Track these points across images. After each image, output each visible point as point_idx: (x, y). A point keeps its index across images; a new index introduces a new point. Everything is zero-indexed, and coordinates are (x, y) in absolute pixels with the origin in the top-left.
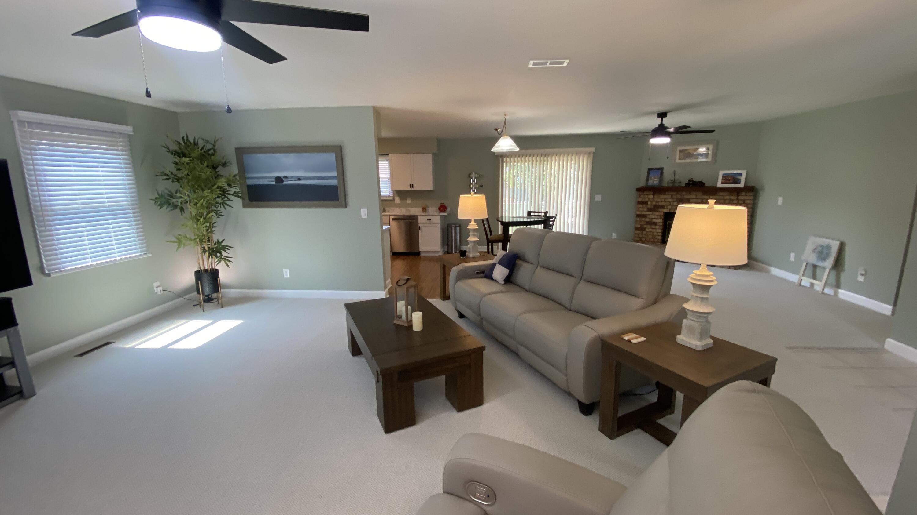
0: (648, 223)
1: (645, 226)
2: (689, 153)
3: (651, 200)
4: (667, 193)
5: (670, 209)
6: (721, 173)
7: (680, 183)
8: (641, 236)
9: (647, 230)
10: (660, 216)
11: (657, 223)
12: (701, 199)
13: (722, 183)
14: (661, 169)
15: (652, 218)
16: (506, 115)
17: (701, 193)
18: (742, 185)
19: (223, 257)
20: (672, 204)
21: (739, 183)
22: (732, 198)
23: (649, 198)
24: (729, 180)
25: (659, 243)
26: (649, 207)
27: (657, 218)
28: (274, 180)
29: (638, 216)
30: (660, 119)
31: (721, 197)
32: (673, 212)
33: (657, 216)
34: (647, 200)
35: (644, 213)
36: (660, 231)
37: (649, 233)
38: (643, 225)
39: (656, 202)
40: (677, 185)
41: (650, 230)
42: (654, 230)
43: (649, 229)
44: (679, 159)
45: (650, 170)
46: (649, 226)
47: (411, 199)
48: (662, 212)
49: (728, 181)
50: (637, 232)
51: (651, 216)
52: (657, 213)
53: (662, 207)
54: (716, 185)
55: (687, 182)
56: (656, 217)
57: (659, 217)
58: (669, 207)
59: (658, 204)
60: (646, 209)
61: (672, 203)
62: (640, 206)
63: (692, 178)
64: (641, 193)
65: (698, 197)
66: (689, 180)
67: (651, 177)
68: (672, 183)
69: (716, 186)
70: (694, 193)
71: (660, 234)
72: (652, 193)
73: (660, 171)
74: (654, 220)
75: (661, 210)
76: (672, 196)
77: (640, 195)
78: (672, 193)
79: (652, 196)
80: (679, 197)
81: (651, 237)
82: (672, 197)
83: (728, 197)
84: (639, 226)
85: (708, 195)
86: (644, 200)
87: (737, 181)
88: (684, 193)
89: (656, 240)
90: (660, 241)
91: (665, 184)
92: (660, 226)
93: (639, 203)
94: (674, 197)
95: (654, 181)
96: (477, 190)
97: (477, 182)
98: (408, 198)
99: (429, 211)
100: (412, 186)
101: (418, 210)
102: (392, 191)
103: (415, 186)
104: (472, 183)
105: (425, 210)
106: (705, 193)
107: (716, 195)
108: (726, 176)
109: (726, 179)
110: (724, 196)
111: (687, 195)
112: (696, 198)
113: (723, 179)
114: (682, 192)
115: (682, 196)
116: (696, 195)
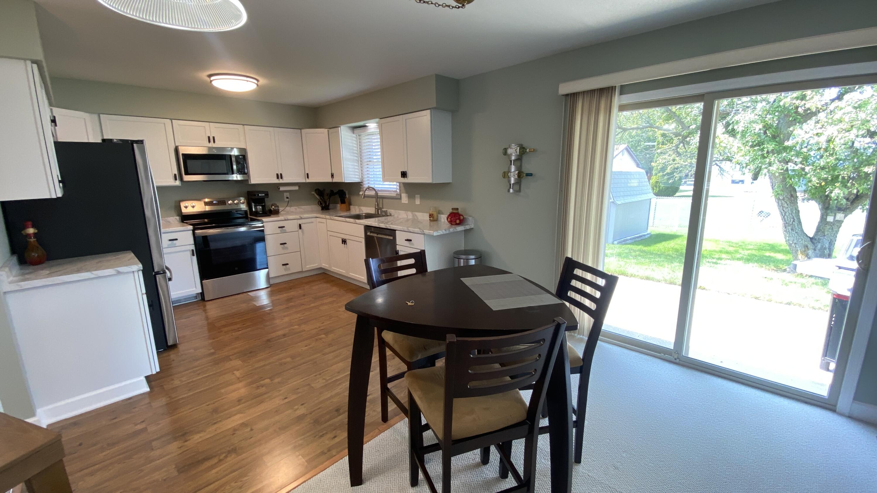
47: (421, 199)
96: (519, 182)
97: (521, 166)
98: (416, 196)
99: (443, 220)
100: (404, 174)
101: (426, 217)
102: (398, 184)
103: (409, 174)
104: (509, 169)
105: (434, 219)
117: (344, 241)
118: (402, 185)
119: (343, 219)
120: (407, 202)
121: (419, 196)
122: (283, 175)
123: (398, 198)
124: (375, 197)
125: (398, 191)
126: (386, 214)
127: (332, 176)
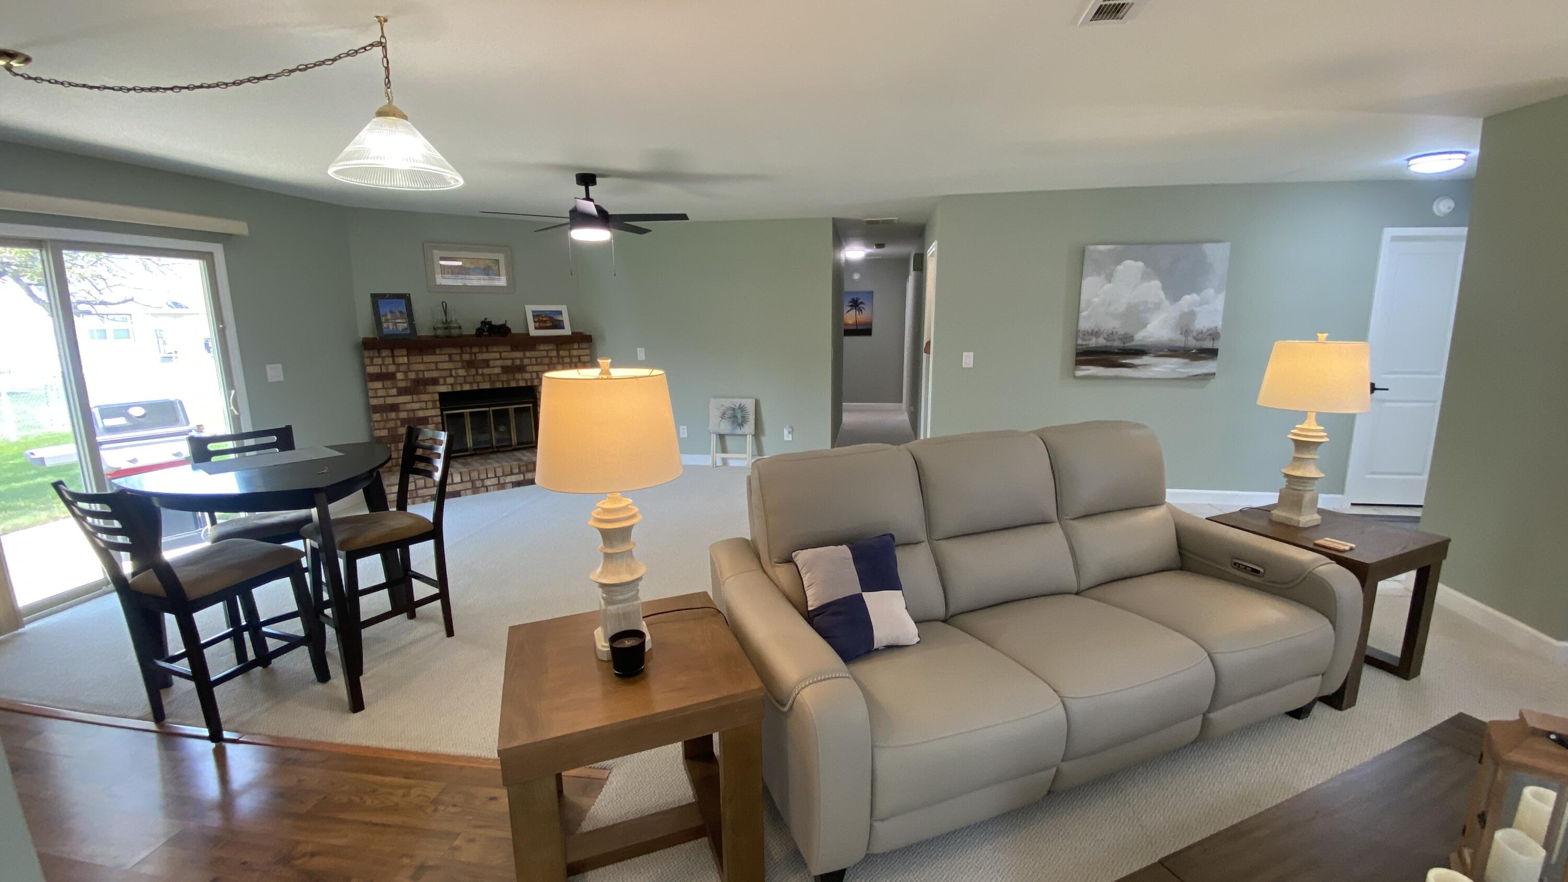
0: (407, 423)
1: (401, 431)
3: (403, 368)
4: (438, 351)
5: (452, 385)
6: (530, 309)
7: (460, 328)
10: (434, 401)
11: (430, 419)
12: (509, 359)
13: (536, 328)
14: (405, 298)
15: (414, 410)
17: (509, 348)
18: (567, 331)
21: (562, 327)
22: (562, 353)
23: (398, 365)
24: (545, 322)
26: (402, 384)
27: (427, 409)
29: (376, 409)
31: (545, 353)
32: (459, 389)
33: (426, 404)
34: (392, 369)
35: (390, 401)
38: (396, 428)
39: (417, 372)
40: (454, 332)
45: (375, 297)
48: (436, 393)
49: (544, 325)
51: (409, 406)
52: (424, 397)
53: (435, 381)
54: (527, 332)
55: (478, 326)
56: (423, 405)
57: (430, 405)
58: (450, 380)
59: (421, 376)
60: (394, 392)
61: (454, 373)
62: (377, 385)
63: (486, 317)
64: (371, 354)
65: (504, 355)
66: (482, 323)
67: (386, 315)
68: (440, 329)
69: (528, 334)
70: (495, 349)
73: (402, 302)
74: (420, 414)
75: (430, 388)
76: (450, 355)
77: (372, 358)
78: (448, 351)
79: (405, 360)
80: (466, 357)
82: (451, 360)
85: (520, 351)
86: (383, 371)
87: (558, 325)
88: (475, 350)
91: (424, 330)
93: (372, 377)
95: (396, 325)
106: (515, 348)
107: (534, 349)
108: (538, 316)
109: (540, 321)
110: (547, 351)
111: (481, 352)
112: (501, 358)
113: (536, 320)
114: (471, 347)
115: (473, 356)
116: (500, 353)
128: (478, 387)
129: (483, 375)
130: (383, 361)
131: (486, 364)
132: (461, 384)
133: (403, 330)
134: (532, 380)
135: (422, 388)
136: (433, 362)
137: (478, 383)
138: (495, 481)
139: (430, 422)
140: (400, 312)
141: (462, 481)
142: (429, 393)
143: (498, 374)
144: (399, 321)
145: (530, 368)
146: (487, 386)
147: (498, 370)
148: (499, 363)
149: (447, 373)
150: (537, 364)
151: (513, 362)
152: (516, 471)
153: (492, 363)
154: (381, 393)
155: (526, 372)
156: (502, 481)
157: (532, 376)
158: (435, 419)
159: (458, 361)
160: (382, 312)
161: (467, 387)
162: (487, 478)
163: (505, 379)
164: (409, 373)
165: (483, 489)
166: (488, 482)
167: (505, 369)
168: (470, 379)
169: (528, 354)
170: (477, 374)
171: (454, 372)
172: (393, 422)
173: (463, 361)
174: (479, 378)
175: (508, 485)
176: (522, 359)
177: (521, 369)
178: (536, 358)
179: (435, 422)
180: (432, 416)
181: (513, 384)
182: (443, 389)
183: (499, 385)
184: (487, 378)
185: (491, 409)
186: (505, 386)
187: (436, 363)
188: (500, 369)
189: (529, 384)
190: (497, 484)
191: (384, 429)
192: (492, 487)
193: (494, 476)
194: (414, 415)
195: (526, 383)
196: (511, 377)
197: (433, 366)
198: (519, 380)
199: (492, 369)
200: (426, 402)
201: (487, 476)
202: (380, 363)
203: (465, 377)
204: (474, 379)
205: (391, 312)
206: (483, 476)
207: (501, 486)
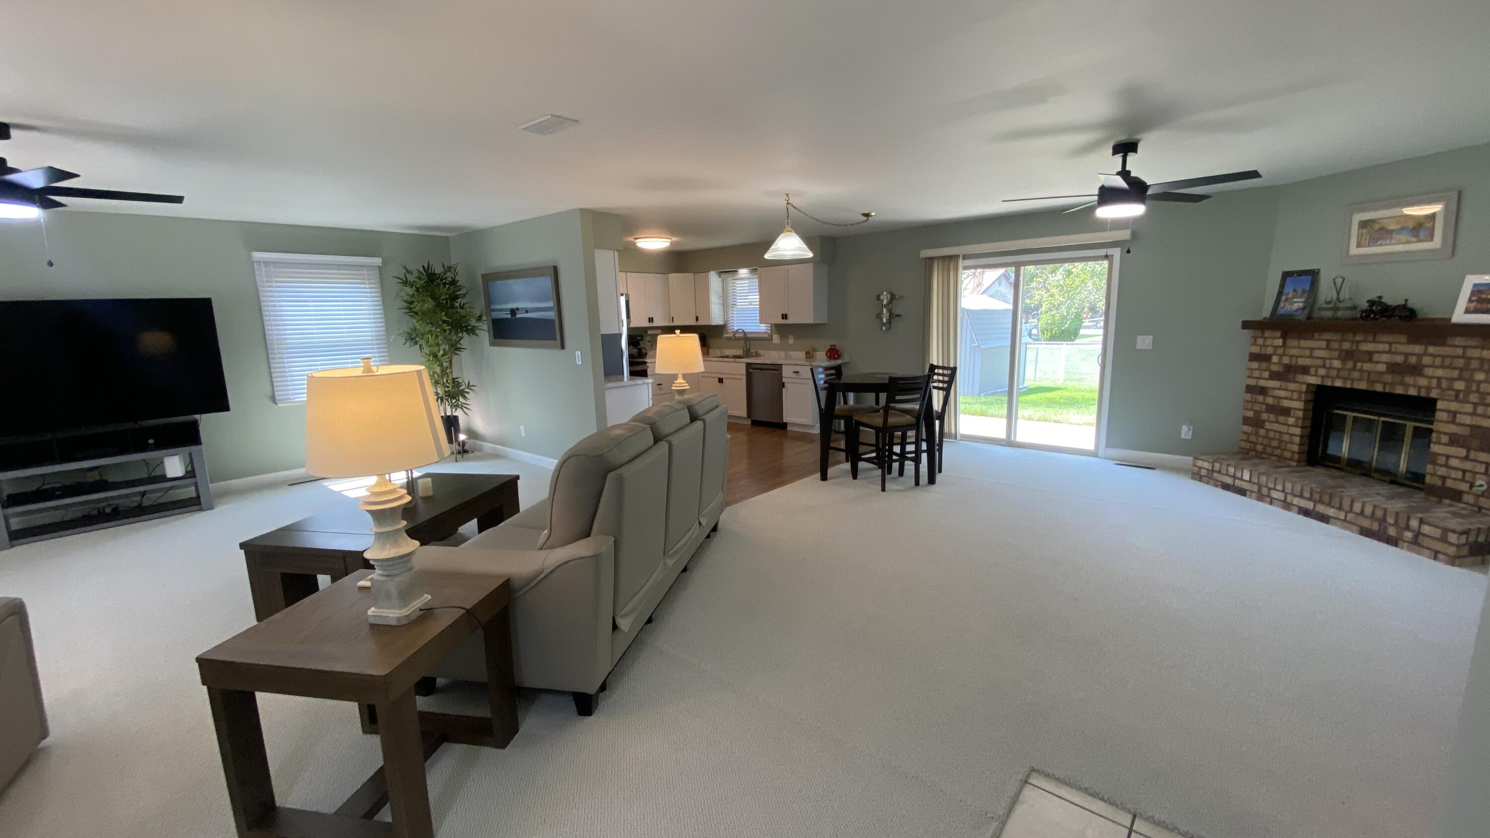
0: (1271, 409)
1: (1265, 416)
2: (1382, 229)
3: (1280, 351)
4: (1316, 336)
5: (1323, 377)
6: (1471, 281)
7: (1350, 308)
8: (1253, 439)
9: (1268, 425)
10: (1301, 392)
11: (1292, 411)
12: (1402, 354)
13: (1467, 311)
14: (1313, 274)
15: (1280, 398)
16: (787, 195)
17: (1403, 338)
19: (460, 403)
20: (1328, 365)
23: (1275, 347)
24: (1489, 301)
25: (1294, 464)
26: (1275, 368)
27: (1292, 399)
28: (509, 312)
29: (1249, 389)
30: (1119, 158)
31: (1459, 351)
32: (1330, 384)
33: (1292, 394)
34: (1270, 350)
35: (1262, 383)
36: (1298, 431)
37: (1271, 434)
38: (1260, 413)
39: (1291, 356)
40: (1342, 313)
41: (1276, 427)
42: (1284, 429)
43: (1272, 425)
44: (1359, 245)
45: (1286, 275)
46: (1272, 417)
47: (795, 338)
48: (1304, 383)
49: (1484, 306)
50: (1246, 428)
51: (1276, 393)
52: (1292, 386)
53: (1305, 370)
54: (1447, 316)
55: (1365, 306)
56: (1288, 394)
57: (1295, 396)
58: (1322, 372)
59: (1294, 362)
60: (1266, 374)
62: (1255, 365)
63: (1380, 295)
64: (1258, 333)
65: (1397, 347)
66: (1372, 303)
67: (1288, 295)
68: (1330, 309)
69: (1450, 319)
70: (1385, 338)
71: (1297, 440)
72: (1279, 334)
73: (1309, 278)
74: (1286, 403)
75: (1300, 377)
76: (1330, 342)
77: (1255, 338)
78: (1328, 336)
79: (1280, 342)
80: (1346, 346)
81: (1275, 443)
82: (1328, 348)
83: (1475, 353)
84: (1250, 414)
85: (1421, 344)
86: (1263, 352)
88: (1359, 338)
89: (1288, 454)
90: (1296, 457)
91: (1317, 312)
92: (1297, 419)
93: (1254, 357)
94: (1335, 345)
95: (1295, 305)
96: (889, 322)
97: (891, 309)
98: (790, 336)
99: (818, 357)
100: (784, 317)
101: (802, 355)
102: (769, 325)
103: (789, 316)
104: (882, 310)
105: (809, 355)
106: (1414, 339)
107: (1443, 344)
108: (1481, 292)
109: (1480, 301)
110: (1464, 347)
111: (1365, 341)
112: (1389, 352)
113: (1474, 298)
114: (1355, 333)
115: (1355, 345)
116: (1391, 344)
117: (721, 380)
118: (773, 326)
119: (721, 359)
120: (779, 342)
121: (792, 336)
122: (654, 319)
123: (770, 339)
124: (742, 339)
125: (769, 332)
126: (757, 355)
127: (697, 319)
128: (1352, 384)
129: (1361, 370)
130: (1264, 341)
131: (1369, 356)
132: (1333, 379)
133: (1297, 310)
134: (1429, 389)
135: (1292, 376)
136: (1309, 348)
137: (1353, 380)
138: (1280, 496)
139: (1292, 414)
140: (1304, 291)
141: (1250, 481)
142: (1297, 382)
143: (1380, 373)
144: (1298, 300)
145: (1429, 371)
146: (1363, 386)
147: (1382, 368)
148: (1385, 357)
149: (1319, 362)
150: (1442, 367)
151: (1406, 359)
152: (1307, 495)
153: (1376, 357)
154: (1256, 374)
155: (1421, 374)
156: (1289, 498)
157: (1429, 382)
158: (1297, 412)
159: (1336, 350)
160: (1286, 290)
161: (1338, 383)
162: (1275, 489)
163: (1390, 381)
164: (1284, 357)
165: (1268, 499)
166: (1275, 494)
167: (1393, 368)
168: (1344, 374)
169: (1431, 349)
170: (1354, 368)
171: (1328, 362)
172: (1259, 405)
173: (1340, 350)
174: (1356, 374)
175: (1294, 508)
176: (1420, 356)
177: (1416, 370)
178: (1444, 357)
179: (1296, 416)
180: (1296, 409)
181: (1399, 390)
182: (1313, 380)
183: (1379, 388)
184: (1365, 376)
185: (1382, 419)
186: (1387, 390)
187: (1312, 349)
188: (1385, 366)
189: (1423, 394)
190: (1281, 500)
191: (1251, 410)
192: (1276, 502)
193: (1281, 489)
194: (1279, 403)
195: (1419, 392)
196: (1398, 378)
197: (1307, 353)
198: (1409, 385)
199: (1374, 365)
200: (1293, 391)
201: (1275, 485)
202: (1261, 343)
203: (1339, 370)
204: (1349, 375)
205: (1295, 290)
206: (1271, 485)
207: (1287, 506)
